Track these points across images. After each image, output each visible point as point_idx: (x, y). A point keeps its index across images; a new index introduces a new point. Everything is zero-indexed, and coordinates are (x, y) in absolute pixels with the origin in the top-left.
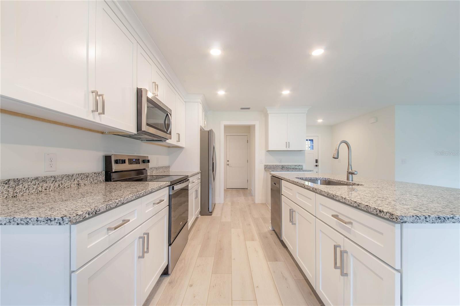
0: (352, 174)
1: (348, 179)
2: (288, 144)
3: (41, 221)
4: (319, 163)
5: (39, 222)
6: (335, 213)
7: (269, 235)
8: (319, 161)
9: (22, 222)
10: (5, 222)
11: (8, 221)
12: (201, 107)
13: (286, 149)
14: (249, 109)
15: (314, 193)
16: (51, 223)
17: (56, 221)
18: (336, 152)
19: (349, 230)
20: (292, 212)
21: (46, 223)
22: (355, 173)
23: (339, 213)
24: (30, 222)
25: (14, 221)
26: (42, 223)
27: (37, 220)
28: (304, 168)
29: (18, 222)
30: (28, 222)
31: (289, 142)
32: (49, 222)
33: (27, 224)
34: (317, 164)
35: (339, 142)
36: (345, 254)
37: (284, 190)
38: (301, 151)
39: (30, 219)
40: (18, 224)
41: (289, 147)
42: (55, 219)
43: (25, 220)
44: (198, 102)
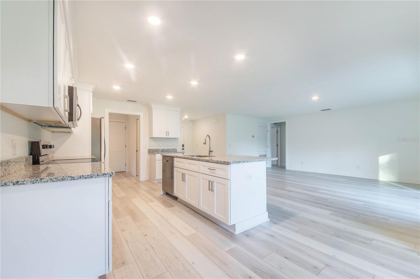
0: (211, 152)
1: (209, 155)
2: (167, 133)
3: (100, 175)
4: (185, 147)
5: (99, 176)
6: (209, 168)
7: (162, 197)
8: (185, 146)
9: (89, 177)
10: (77, 178)
11: (79, 177)
12: (91, 94)
13: (166, 137)
14: (135, 102)
15: (198, 161)
16: (106, 176)
17: (109, 174)
18: (205, 141)
19: (214, 173)
20: (183, 175)
21: (103, 176)
22: (213, 151)
23: (210, 167)
24: (93, 176)
25: (83, 177)
26: (100, 176)
27: (97, 175)
28: (178, 151)
29: (86, 177)
30: (92, 176)
31: (168, 132)
32: (105, 175)
33: (91, 177)
34: (183, 148)
35: (206, 136)
36: (213, 183)
37: (176, 163)
38: (176, 138)
39: (93, 175)
40: (86, 178)
41: (168, 135)
42: (108, 174)
43: (90, 176)
44: (90, 91)
